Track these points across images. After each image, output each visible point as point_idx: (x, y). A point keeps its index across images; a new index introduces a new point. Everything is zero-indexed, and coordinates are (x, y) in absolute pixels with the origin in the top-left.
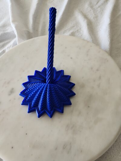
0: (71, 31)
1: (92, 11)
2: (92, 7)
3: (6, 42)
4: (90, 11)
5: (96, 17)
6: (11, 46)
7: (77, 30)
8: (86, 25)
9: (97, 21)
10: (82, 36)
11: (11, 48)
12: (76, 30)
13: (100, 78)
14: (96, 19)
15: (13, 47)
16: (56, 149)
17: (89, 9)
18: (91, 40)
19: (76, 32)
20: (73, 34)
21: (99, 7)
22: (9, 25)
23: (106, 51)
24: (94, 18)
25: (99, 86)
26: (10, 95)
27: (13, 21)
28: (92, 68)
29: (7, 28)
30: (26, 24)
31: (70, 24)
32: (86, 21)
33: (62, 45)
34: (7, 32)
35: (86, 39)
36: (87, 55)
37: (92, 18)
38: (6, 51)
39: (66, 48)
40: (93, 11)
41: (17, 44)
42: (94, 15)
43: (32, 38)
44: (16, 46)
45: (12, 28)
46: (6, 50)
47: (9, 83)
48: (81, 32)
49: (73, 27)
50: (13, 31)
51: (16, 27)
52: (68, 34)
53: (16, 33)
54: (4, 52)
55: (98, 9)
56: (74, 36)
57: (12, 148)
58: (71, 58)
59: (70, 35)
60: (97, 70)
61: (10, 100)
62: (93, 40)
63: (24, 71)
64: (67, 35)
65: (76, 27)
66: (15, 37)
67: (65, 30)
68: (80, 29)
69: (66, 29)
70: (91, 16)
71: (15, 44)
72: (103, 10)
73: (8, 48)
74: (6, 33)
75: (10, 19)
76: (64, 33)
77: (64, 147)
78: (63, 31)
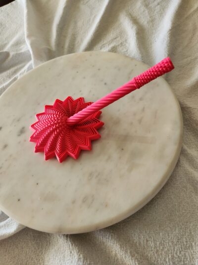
0: (112, 45)
1: (147, 12)
2: (147, 6)
3: (19, 66)
4: (144, 11)
5: (152, 20)
6: (25, 71)
7: (121, 43)
9: (153, 27)
10: (127, 51)
12: (120, 43)
13: (143, 110)
14: (151, 24)
15: (27, 71)
16: (74, 202)
17: (143, 8)
18: (140, 56)
19: (119, 45)
20: (114, 50)
21: (158, 4)
22: (24, 42)
24: (148, 23)
25: (140, 121)
26: (19, 135)
28: (133, 97)
29: (22, 46)
30: (47, 40)
31: (111, 35)
32: (135, 27)
33: (93, 66)
36: (129, 78)
37: (145, 23)
38: (19, 78)
39: (99, 70)
41: (32, 68)
42: (148, 17)
44: (31, 70)
46: (18, 77)
47: (18, 120)
48: (127, 45)
49: (115, 39)
50: (29, 51)
51: (32, 45)
52: (106, 49)
53: (31, 52)
54: (15, 79)
55: (157, 8)
56: (115, 52)
57: (19, 200)
58: (105, 84)
59: (110, 51)
60: (141, 99)
61: (20, 142)
62: (142, 57)
63: (39, 104)
64: (105, 51)
65: (119, 38)
66: (30, 59)
67: (104, 45)
68: (126, 40)
69: (104, 43)
70: (144, 21)
71: (30, 68)
72: (163, 9)
73: (20, 74)
76: (101, 48)
77: (85, 200)
78: (100, 45)
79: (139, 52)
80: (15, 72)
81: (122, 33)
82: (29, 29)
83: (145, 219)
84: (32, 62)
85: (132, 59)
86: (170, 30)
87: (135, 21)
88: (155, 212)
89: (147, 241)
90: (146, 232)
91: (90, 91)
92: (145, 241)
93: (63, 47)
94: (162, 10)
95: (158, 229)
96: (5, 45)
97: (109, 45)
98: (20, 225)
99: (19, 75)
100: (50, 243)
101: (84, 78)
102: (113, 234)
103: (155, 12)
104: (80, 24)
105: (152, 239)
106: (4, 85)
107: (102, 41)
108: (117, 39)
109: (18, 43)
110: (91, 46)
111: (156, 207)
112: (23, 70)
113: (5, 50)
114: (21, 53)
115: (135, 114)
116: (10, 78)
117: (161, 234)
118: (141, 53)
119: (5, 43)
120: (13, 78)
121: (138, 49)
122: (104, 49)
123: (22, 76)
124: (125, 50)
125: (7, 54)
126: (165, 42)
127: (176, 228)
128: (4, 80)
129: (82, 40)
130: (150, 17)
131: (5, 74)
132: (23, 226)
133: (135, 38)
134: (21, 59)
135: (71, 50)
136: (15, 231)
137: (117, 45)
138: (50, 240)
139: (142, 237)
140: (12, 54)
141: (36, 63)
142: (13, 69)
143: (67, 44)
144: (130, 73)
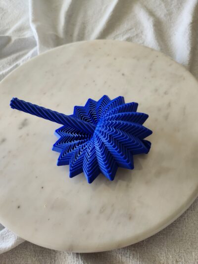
1: (163, 5)
3: (21, 53)
4: (160, 5)
5: (170, 14)
6: (28, 58)
7: (137, 35)
8: (152, 26)
9: (171, 20)
10: (143, 43)
12: (135, 34)
13: (169, 105)
14: (168, 17)
16: (89, 212)
18: (159, 48)
19: (134, 37)
22: (28, 28)
23: (183, 65)
24: (165, 15)
25: (166, 118)
26: (20, 128)
27: (34, 21)
28: (156, 90)
29: (26, 33)
30: (54, 27)
31: (125, 26)
32: (151, 19)
33: (108, 55)
34: (24, 37)
35: (150, 46)
36: (150, 69)
37: (162, 16)
39: (115, 59)
40: (165, 5)
41: (37, 54)
42: (165, 11)
44: (36, 57)
45: (32, 32)
46: (20, 64)
48: (143, 37)
49: (130, 29)
50: (33, 37)
51: (38, 29)
54: (17, 66)
57: (19, 207)
58: (123, 75)
60: (166, 93)
61: (21, 137)
62: (161, 49)
65: (134, 29)
66: (36, 45)
67: (117, 35)
68: (142, 32)
69: (118, 33)
70: (161, 13)
72: (181, 4)
73: (23, 61)
74: (23, 39)
76: (114, 39)
77: (102, 210)
78: (112, 35)
79: (157, 44)
80: (17, 59)
81: (137, 25)
82: (35, 13)
83: (173, 235)
84: (37, 48)
85: (152, 50)
86: (192, 23)
87: (151, 13)
88: (185, 226)
89: (177, 261)
90: (175, 250)
91: (105, 82)
92: (174, 262)
93: (71, 36)
94: (179, 5)
96: (7, 30)
97: (123, 36)
98: (19, 239)
99: (21, 62)
100: (55, 260)
101: (98, 67)
102: (134, 252)
103: (173, 6)
104: (90, 13)
105: (183, 260)
106: (4, 71)
107: (115, 32)
108: (132, 30)
109: (20, 29)
110: (104, 34)
111: (187, 220)
112: (26, 57)
113: (8, 34)
114: (24, 39)
115: (159, 110)
116: (10, 65)
117: (193, 254)
118: (160, 45)
119: (6, 28)
120: (15, 64)
121: (156, 41)
122: (119, 38)
123: (24, 62)
124: (141, 42)
125: (9, 39)
126: (187, 34)
128: (3, 67)
129: (93, 30)
130: (167, 10)
131: (5, 60)
132: (23, 240)
133: (153, 30)
134: (24, 45)
135: (81, 37)
136: (12, 246)
137: (132, 36)
138: (55, 257)
139: (171, 256)
140: (14, 39)
141: (41, 49)
142: (14, 56)
143: (76, 33)
144: (151, 65)
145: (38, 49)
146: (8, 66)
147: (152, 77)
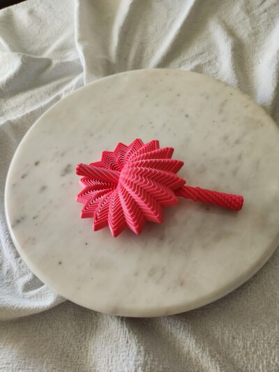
0: (196, 63)
1: (248, 20)
2: (248, 12)
3: (63, 80)
4: (244, 20)
5: (255, 34)
6: (72, 87)
7: (209, 61)
9: (256, 42)
10: (217, 73)
11: (72, 92)
12: (207, 61)
13: (240, 157)
14: (253, 38)
15: (75, 89)
16: (137, 274)
17: (243, 15)
18: (236, 81)
19: (205, 64)
20: (198, 69)
21: (265, 11)
22: (72, 47)
23: (264, 107)
24: (249, 36)
25: (235, 173)
26: (63, 175)
27: (81, 40)
28: (226, 138)
29: (69, 53)
30: (105, 47)
31: (195, 49)
32: (230, 41)
33: (170, 90)
34: (67, 60)
35: (225, 79)
36: (221, 111)
37: (245, 36)
38: (63, 97)
39: (178, 95)
40: (250, 21)
41: (83, 85)
42: (250, 29)
43: (113, 73)
44: (81, 88)
45: (78, 54)
46: (61, 95)
47: (63, 155)
48: (217, 64)
49: (201, 54)
50: (79, 60)
51: (86, 52)
52: (188, 67)
53: (83, 63)
54: (58, 98)
55: (263, 16)
56: (200, 73)
57: (60, 263)
58: (187, 116)
59: (192, 70)
60: (237, 142)
61: (63, 185)
62: (239, 83)
63: (92, 135)
64: (185, 69)
65: (207, 53)
66: (82, 71)
67: (184, 61)
68: (216, 58)
69: (185, 58)
70: (244, 33)
71: (79, 84)
72: (272, 19)
73: (66, 91)
75: (74, 35)
76: (180, 66)
77: (151, 273)
78: (178, 61)
79: (235, 75)
80: (58, 88)
81: (211, 47)
82: (81, 29)
83: (232, 309)
84: (83, 75)
85: (226, 85)
87: (231, 32)
88: (247, 300)
89: (234, 338)
90: (232, 326)
91: (164, 125)
92: (231, 338)
93: (126, 59)
94: (270, 20)
95: (249, 324)
96: (43, 50)
97: (191, 62)
98: (59, 297)
99: (64, 93)
100: (97, 326)
101: (157, 105)
102: (186, 324)
103: (261, 21)
104: (151, 29)
105: (241, 337)
106: (43, 104)
107: (182, 56)
108: (204, 55)
109: (63, 49)
110: (166, 62)
111: (249, 294)
112: (66, 88)
113: (46, 55)
114: (68, 63)
115: (227, 162)
116: (50, 95)
117: (253, 331)
118: (238, 77)
119: (45, 45)
120: (55, 95)
121: (233, 72)
122: (185, 67)
123: (67, 95)
124: (214, 71)
125: (49, 62)
127: (275, 325)
128: (41, 97)
129: (153, 52)
130: (253, 29)
131: (43, 89)
132: (64, 298)
133: (230, 56)
134: (68, 70)
135: (138, 65)
136: (51, 305)
137: (203, 63)
138: (97, 322)
139: (227, 332)
140: (55, 62)
141: (88, 78)
142: (54, 84)
143: (132, 56)
144: (223, 105)
145: (85, 77)
146: (47, 96)
147: (223, 121)
